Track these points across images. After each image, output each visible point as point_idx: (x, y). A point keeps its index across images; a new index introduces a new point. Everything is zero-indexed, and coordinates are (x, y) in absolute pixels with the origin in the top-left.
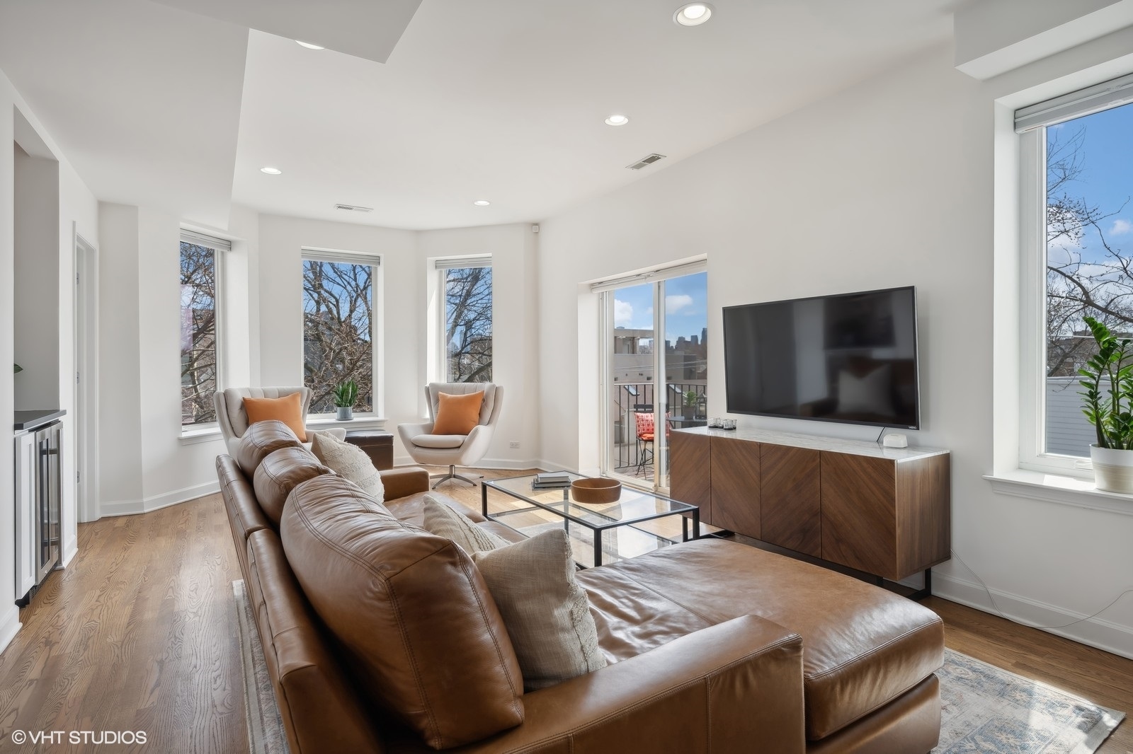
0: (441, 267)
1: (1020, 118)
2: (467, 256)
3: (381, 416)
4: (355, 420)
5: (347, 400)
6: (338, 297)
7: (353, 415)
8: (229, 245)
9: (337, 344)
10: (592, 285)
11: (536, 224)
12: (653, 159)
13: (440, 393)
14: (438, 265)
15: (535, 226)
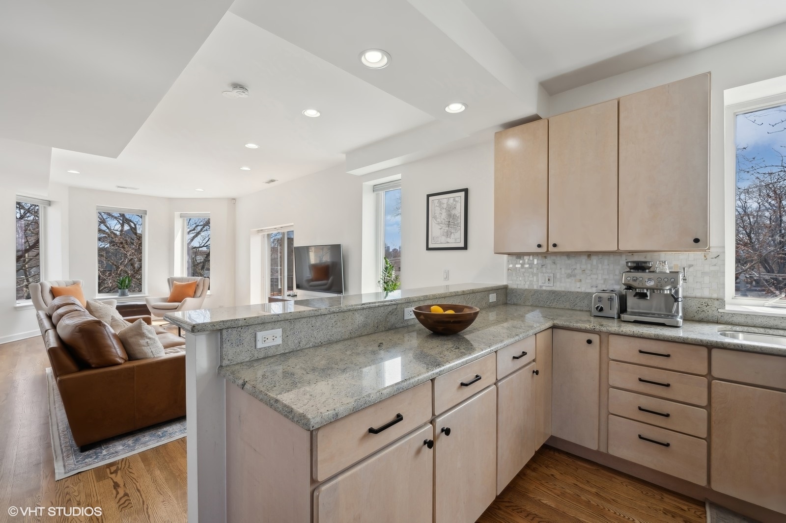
0: (184, 217)
1: (375, 188)
2: (199, 212)
3: (147, 295)
4: (130, 296)
5: (124, 286)
6: (136, 223)
7: (128, 294)
8: (49, 203)
9: (130, 255)
10: (258, 231)
11: (234, 199)
12: (272, 181)
13: (175, 282)
14: (181, 216)
15: (234, 200)
